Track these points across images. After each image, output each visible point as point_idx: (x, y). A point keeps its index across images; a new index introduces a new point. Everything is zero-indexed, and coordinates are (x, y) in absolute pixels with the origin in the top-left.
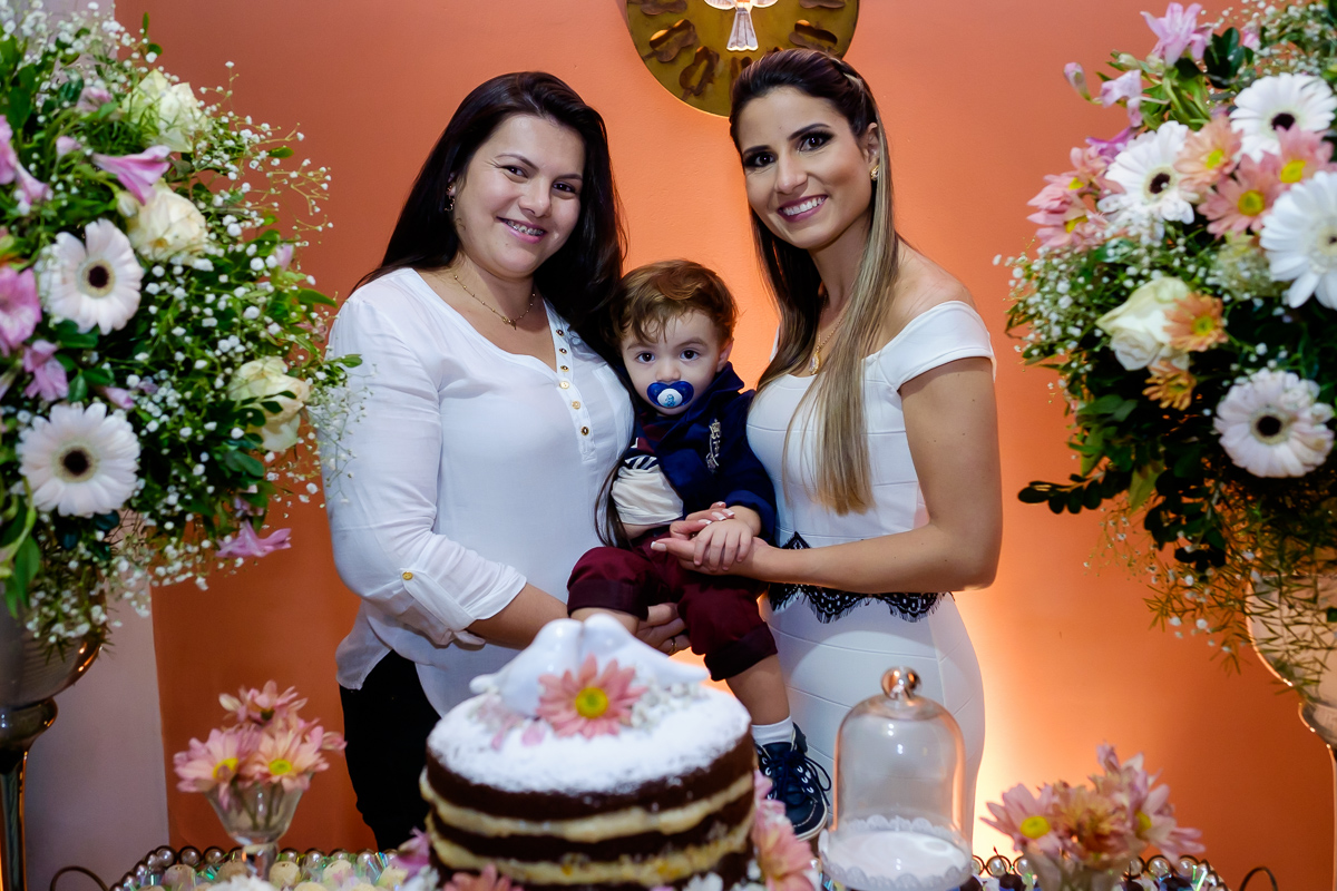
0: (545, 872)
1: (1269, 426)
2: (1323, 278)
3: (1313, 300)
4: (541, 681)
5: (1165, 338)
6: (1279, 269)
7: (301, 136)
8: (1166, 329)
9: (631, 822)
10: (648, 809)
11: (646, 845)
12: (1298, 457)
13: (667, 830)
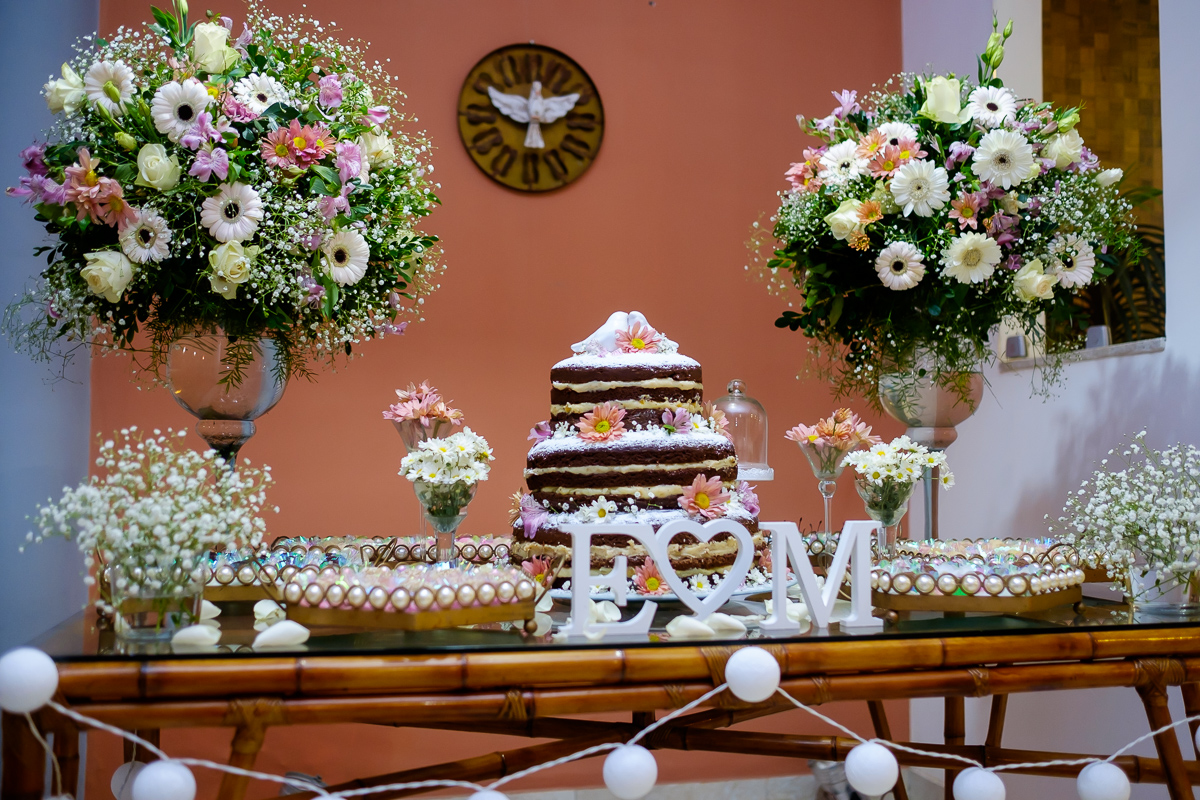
0: (632, 404)
1: (898, 266)
2: (916, 205)
3: (913, 212)
4: (616, 332)
5: (857, 220)
6: (898, 201)
7: (416, 119)
8: (858, 216)
9: (669, 382)
10: (676, 379)
11: (674, 394)
12: (911, 278)
13: (682, 389)
